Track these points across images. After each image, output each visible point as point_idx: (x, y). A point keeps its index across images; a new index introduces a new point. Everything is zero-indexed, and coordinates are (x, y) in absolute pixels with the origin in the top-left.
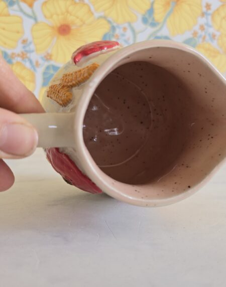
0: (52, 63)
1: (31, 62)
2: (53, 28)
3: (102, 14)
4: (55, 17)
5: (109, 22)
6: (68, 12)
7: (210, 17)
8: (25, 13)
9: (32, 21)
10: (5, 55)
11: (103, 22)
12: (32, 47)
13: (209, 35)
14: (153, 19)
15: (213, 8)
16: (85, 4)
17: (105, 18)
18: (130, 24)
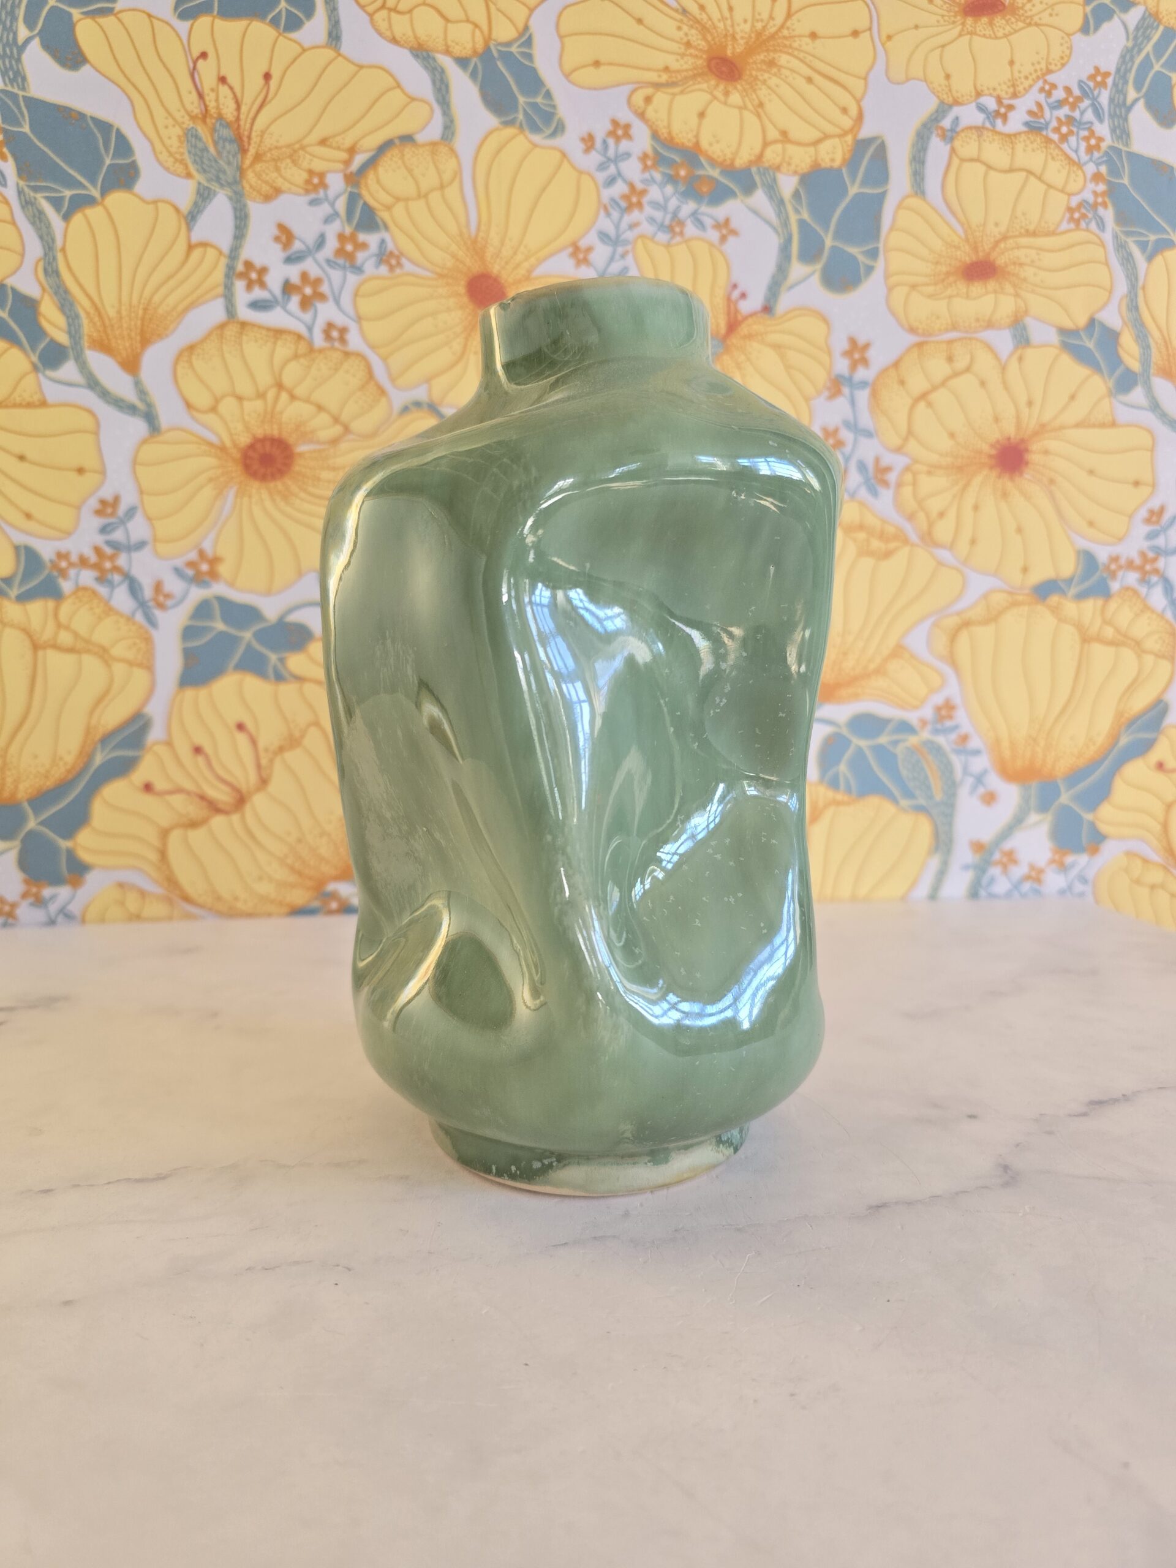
0: (218, 589)
1: (134, 588)
2: (221, 450)
3: (421, 394)
4: (228, 406)
6: (280, 386)
7: (863, 396)
8: (105, 395)
9: (136, 426)
10: (29, 558)
11: (426, 422)
12: (138, 529)
13: (862, 467)
15: (879, 358)
16: (347, 354)
17: (431, 407)
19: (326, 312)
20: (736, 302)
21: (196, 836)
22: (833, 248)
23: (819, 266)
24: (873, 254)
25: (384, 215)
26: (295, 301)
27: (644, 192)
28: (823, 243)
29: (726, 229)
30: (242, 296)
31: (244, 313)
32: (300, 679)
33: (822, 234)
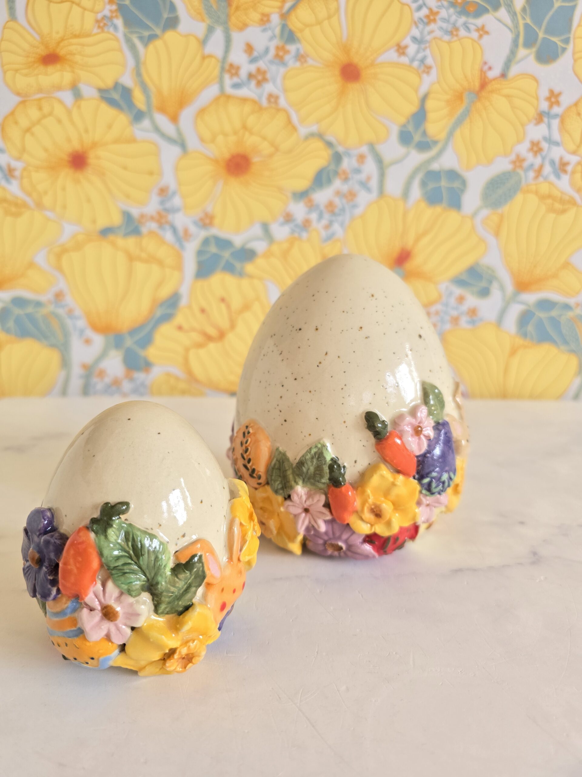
0: (214, 231)
2: (216, 161)
3: (314, 129)
5: (329, 144)
6: (245, 127)
7: (555, 123)
8: (163, 135)
9: (176, 150)
10: (127, 217)
11: (318, 144)
12: (177, 201)
13: (552, 162)
14: (424, 133)
15: (566, 100)
17: (320, 136)
18: (372, 147)
19: (269, 87)
20: (485, 73)
21: (202, 352)
22: (544, 39)
23: (534, 50)
24: (567, 41)
25: (299, 35)
26: (253, 83)
27: (437, 13)
28: (537, 35)
29: (482, 31)
30: (228, 81)
31: (229, 90)
32: (251, 277)
33: (538, 31)
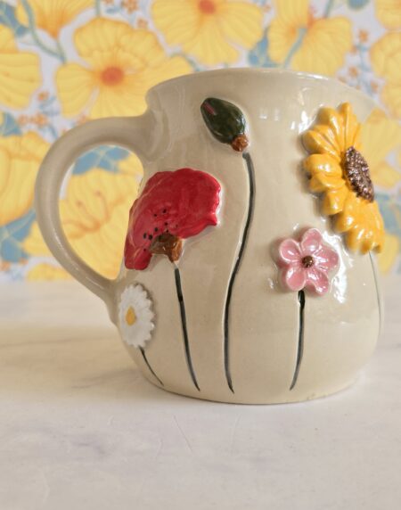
1: (53, 131)
2: (92, 72)
4: (96, 54)
5: (191, 63)
6: (118, 45)
9: (55, 62)
11: (181, 62)
12: (55, 105)
13: (366, 84)
14: (268, 58)
15: (373, 38)
16: (147, 33)
17: (183, 55)
19: (139, 14)
20: (312, 14)
26: (126, 10)
30: (103, 7)
31: (104, 14)
32: (124, 173)
